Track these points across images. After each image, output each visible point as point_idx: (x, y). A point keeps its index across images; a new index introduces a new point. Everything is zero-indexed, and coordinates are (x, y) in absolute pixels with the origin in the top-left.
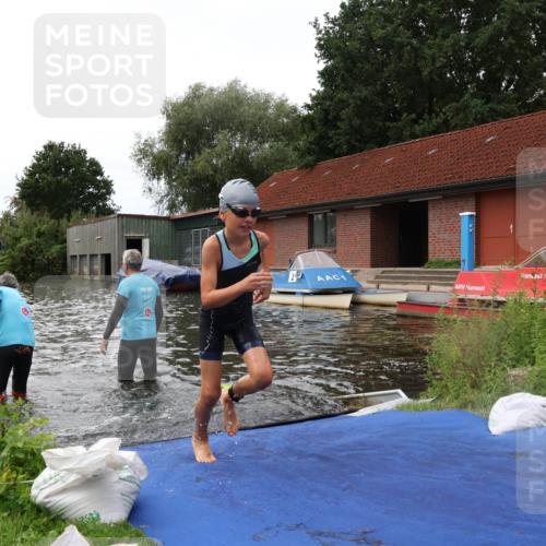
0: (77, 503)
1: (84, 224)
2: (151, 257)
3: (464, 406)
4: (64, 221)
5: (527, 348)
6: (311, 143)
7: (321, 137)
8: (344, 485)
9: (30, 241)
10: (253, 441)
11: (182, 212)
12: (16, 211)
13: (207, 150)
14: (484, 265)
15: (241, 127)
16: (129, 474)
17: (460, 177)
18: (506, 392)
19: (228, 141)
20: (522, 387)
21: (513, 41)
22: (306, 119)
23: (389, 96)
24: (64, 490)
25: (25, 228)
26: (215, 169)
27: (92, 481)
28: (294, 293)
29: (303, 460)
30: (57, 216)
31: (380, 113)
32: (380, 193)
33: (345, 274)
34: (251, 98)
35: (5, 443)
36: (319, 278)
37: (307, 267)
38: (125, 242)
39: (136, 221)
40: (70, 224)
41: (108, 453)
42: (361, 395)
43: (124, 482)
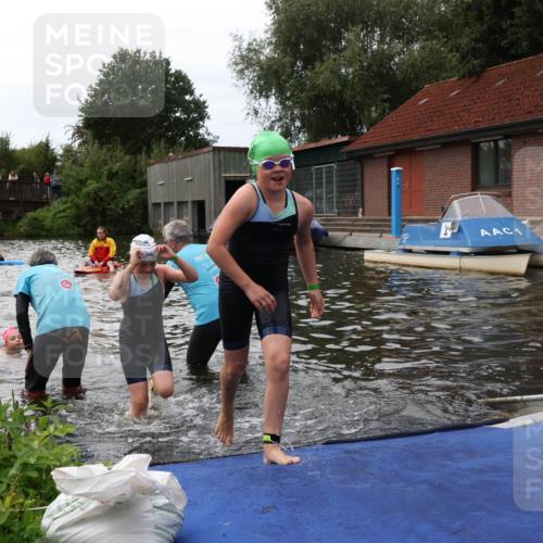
1: (170, 160)
4: (143, 156)
6: (477, 41)
7: (491, 31)
8: (456, 525)
9: (99, 185)
10: (353, 459)
11: (300, 142)
12: (80, 145)
13: (333, 56)
15: (380, 21)
16: (167, 501)
19: (362, 42)
24: (82, 521)
25: (93, 167)
26: (344, 81)
28: (447, 253)
29: (410, 489)
30: (134, 151)
33: (522, 227)
35: (15, 457)
36: (483, 232)
37: (466, 218)
38: (223, 184)
39: (237, 154)
40: (152, 161)
41: (133, 474)
42: (518, 398)
43: (160, 512)
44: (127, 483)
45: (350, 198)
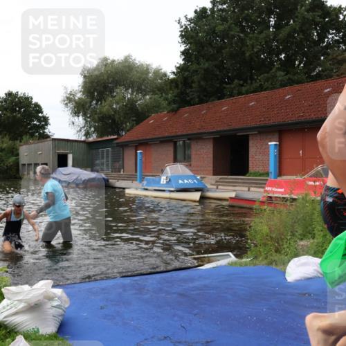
0: (25, 321)
1: (31, 143)
2: (73, 166)
3: (271, 263)
4: (18, 141)
5: (310, 228)
6: (175, 96)
7: (182, 93)
10: (138, 284)
11: (93, 138)
13: (111, 99)
14: (284, 175)
15: (130, 85)
16: (58, 303)
17: (269, 120)
18: (297, 255)
19: (123, 93)
20: (306, 252)
21: (302, 37)
22: (172, 81)
23: (224, 68)
24: (16, 313)
26: (115, 111)
27: (34, 308)
28: (164, 191)
30: (14, 139)
31: (218, 79)
32: (219, 129)
33: (197, 180)
34: (138, 67)
36: (180, 181)
39: (64, 142)
40: (22, 144)
41: (44, 290)
42: (206, 255)
43: (55, 309)
44: (42, 294)
45: (117, 164)
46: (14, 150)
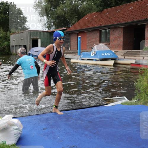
1: (16, 34)
2: (41, 46)
4: (9, 32)
6: (101, 2)
10: (68, 115)
11: (53, 29)
13: (62, 5)
16: (17, 127)
26: (65, 12)
28: (93, 60)
30: (6, 31)
33: (112, 53)
36: (102, 54)
37: (98, 50)
38: (32, 40)
40: (11, 34)
41: (8, 120)
42: (111, 98)
43: (15, 130)
44: (6, 123)
45: (67, 45)
46: (7, 37)
